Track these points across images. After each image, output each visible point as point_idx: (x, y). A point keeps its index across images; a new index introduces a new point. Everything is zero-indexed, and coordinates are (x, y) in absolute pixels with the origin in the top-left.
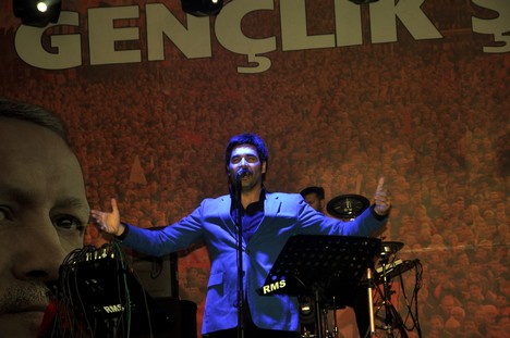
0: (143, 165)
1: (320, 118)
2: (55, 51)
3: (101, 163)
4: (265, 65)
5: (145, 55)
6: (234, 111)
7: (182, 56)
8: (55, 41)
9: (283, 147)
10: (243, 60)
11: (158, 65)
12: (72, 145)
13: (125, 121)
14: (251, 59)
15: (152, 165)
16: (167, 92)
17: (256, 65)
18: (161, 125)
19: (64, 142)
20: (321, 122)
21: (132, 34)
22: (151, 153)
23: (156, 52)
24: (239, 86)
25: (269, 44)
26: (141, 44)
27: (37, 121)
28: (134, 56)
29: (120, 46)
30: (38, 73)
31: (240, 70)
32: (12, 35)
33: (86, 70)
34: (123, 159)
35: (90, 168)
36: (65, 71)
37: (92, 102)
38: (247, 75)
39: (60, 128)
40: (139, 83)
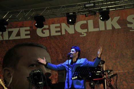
0: (62, 55)
2: (44, 33)
3: (54, 55)
5: (61, 33)
6: (79, 44)
7: (69, 33)
8: (44, 31)
9: (89, 51)
10: (81, 34)
11: (64, 35)
13: (58, 47)
15: (64, 55)
16: (66, 41)
17: (83, 35)
18: (65, 47)
19: (46, 51)
20: (97, 46)
21: (59, 29)
22: (63, 53)
23: (64, 33)
24: (80, 39)
25: (86, 30)
26: (61, 31)
27: (41, 47)
28: (59, 34)
29: (57, 32)
30: (41, 38)
31: (80, 36)
32: (36, 30)
33: (50, 37)
34: (58, 54)
35: (52, 56)
36: (46, 37)
37: (52, 43)
38: (82, 37)
40: (61, 39)
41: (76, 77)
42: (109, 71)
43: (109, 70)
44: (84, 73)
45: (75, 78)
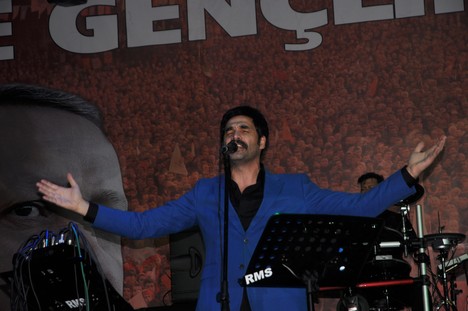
0: (183, 154)
1: (378, 98)
2: (90, 33)
3: (139, 152)
4: (315, 40)
5: (185, 35)
6: (281, 93)
7: (225, 34)
8: (91, 22)
9: (336, 131)
10: (292, 36)
11: (199, 46)
12: (109, 135)
13: (164, 106)
14: (300, 35)
15: (193, 153)
16: (209, 74)
17: (305, 41)
18: (202, 110)
19: (100, 132)
20: (377, 103)
21: (171, 12)
22: (192, 140)
23: (197, 32)
24: (287, 64)
25: (319, 18)
26: (181, 23)
27: (72, 110)
28: (173, 37)
29: (159, 26)
30: (73, 58)
31: (288, 47)
32: (46, 17)
33: (124, 53)
34: (162, 148)
35: (128, 158)
36: (100, 55)
37: (130, 87)
38: (295, 53)
39: (97, 116)
40: (180, 65)
41: (269, 272)
42: (445, 241)
43: (446, 235)
44: (308, 249)
45: (259, 276)
